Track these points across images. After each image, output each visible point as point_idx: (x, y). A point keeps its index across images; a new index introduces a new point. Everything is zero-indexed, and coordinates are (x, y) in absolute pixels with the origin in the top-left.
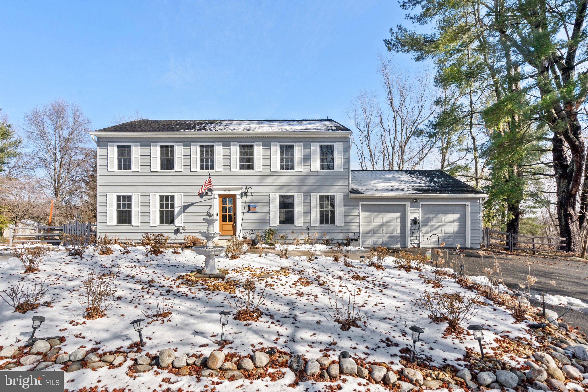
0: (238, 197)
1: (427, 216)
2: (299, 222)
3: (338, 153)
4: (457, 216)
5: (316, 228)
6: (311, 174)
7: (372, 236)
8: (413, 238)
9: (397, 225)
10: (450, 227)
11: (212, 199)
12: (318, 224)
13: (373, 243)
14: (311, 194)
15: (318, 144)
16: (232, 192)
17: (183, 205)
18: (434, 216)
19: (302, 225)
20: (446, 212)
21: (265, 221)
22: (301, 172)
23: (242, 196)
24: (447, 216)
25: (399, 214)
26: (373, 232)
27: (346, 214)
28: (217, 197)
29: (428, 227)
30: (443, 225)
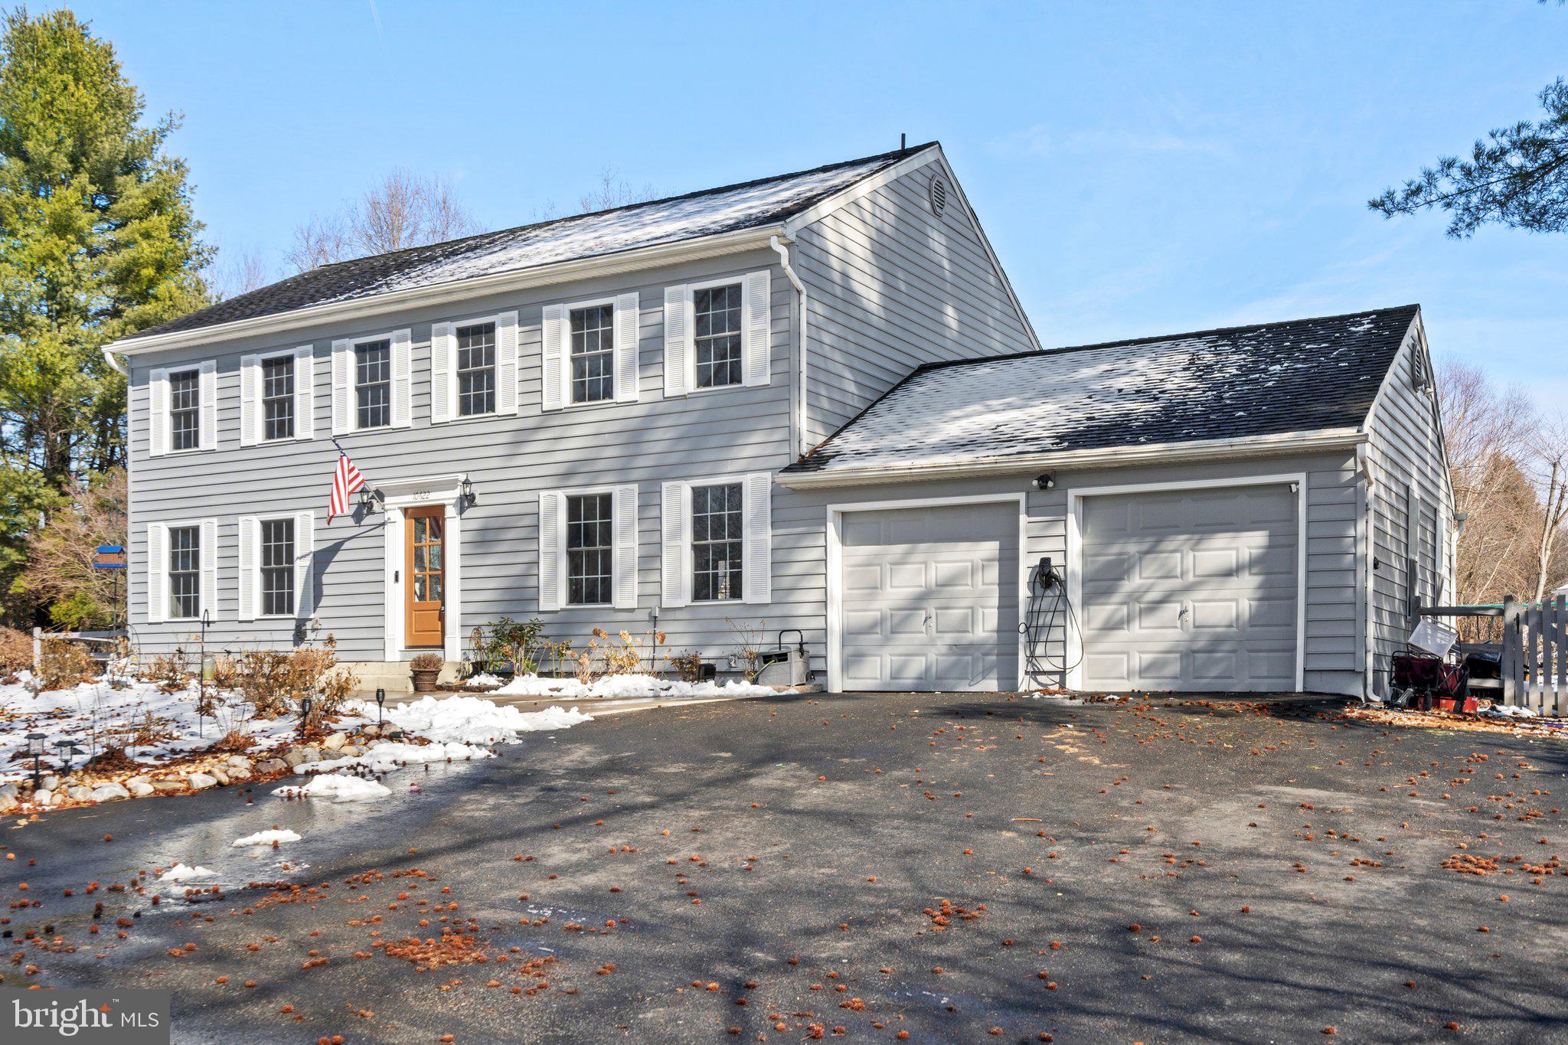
0: (451, 512)
1: (1115, 549)
2: (626, 594)
3: (756, 316)
4: (1252, 542)
5: (679, 615)
6: (662, 408)
7: (886, 642)
8: (1040, 650)
9: (983, 596)
10: (1222, 594)
11: (383, 524)
12: (686, 599)
13: (887, 672)
14: (665, 485)
15: (689, 290)
16: (434, 498)
17: (313, 549)
18: (1145, 547)
19: (633, 603)
20: (1204, 529)
21: (521, 594)
22: (634, 403)
23: (462, 511)
24: (1206, 544)
25: (991, 548)
26: (891, 626)
27: (781, 556)
28: (398, 517)
29: (1117, 598)
30: (1188, 589)
